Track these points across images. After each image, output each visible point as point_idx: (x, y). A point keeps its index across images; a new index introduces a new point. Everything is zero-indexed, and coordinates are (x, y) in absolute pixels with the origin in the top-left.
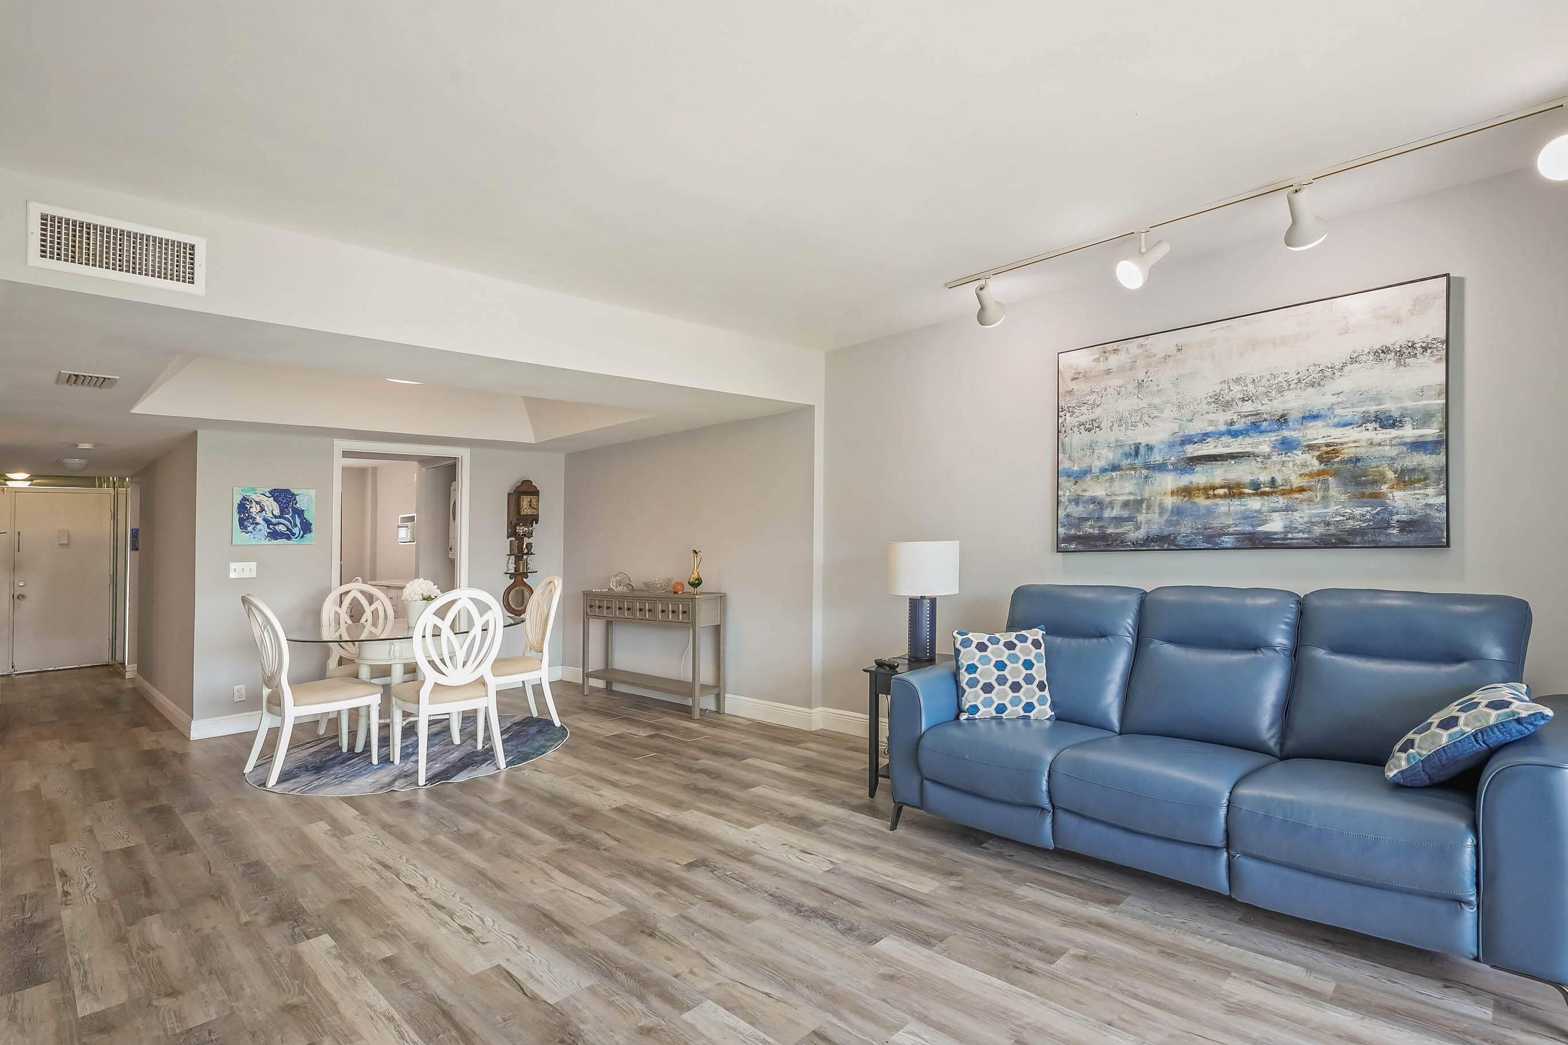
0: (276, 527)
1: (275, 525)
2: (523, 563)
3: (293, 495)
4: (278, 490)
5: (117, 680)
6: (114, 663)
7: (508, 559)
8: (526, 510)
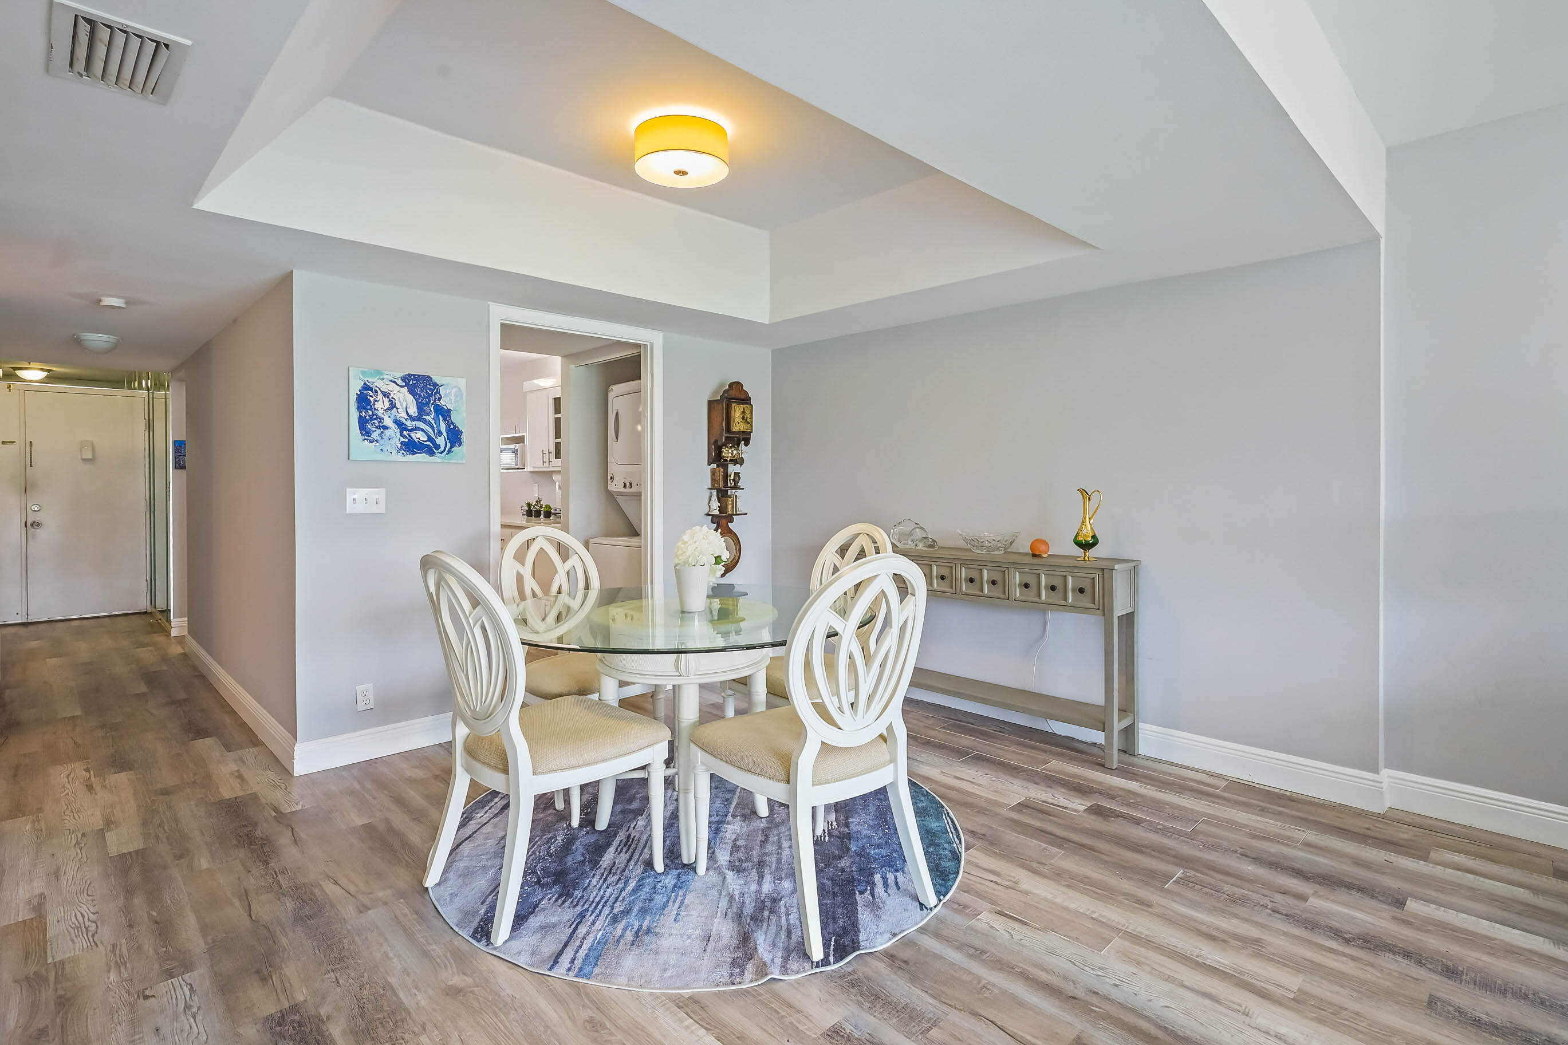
0: (413, 435)
1: (411, 430)
2: (732, 501)
3: (435, 385)
4: (414, 375)
5: (159, 638)
6: (154, 610)
7: (708, 495)
8: (738, 426)
